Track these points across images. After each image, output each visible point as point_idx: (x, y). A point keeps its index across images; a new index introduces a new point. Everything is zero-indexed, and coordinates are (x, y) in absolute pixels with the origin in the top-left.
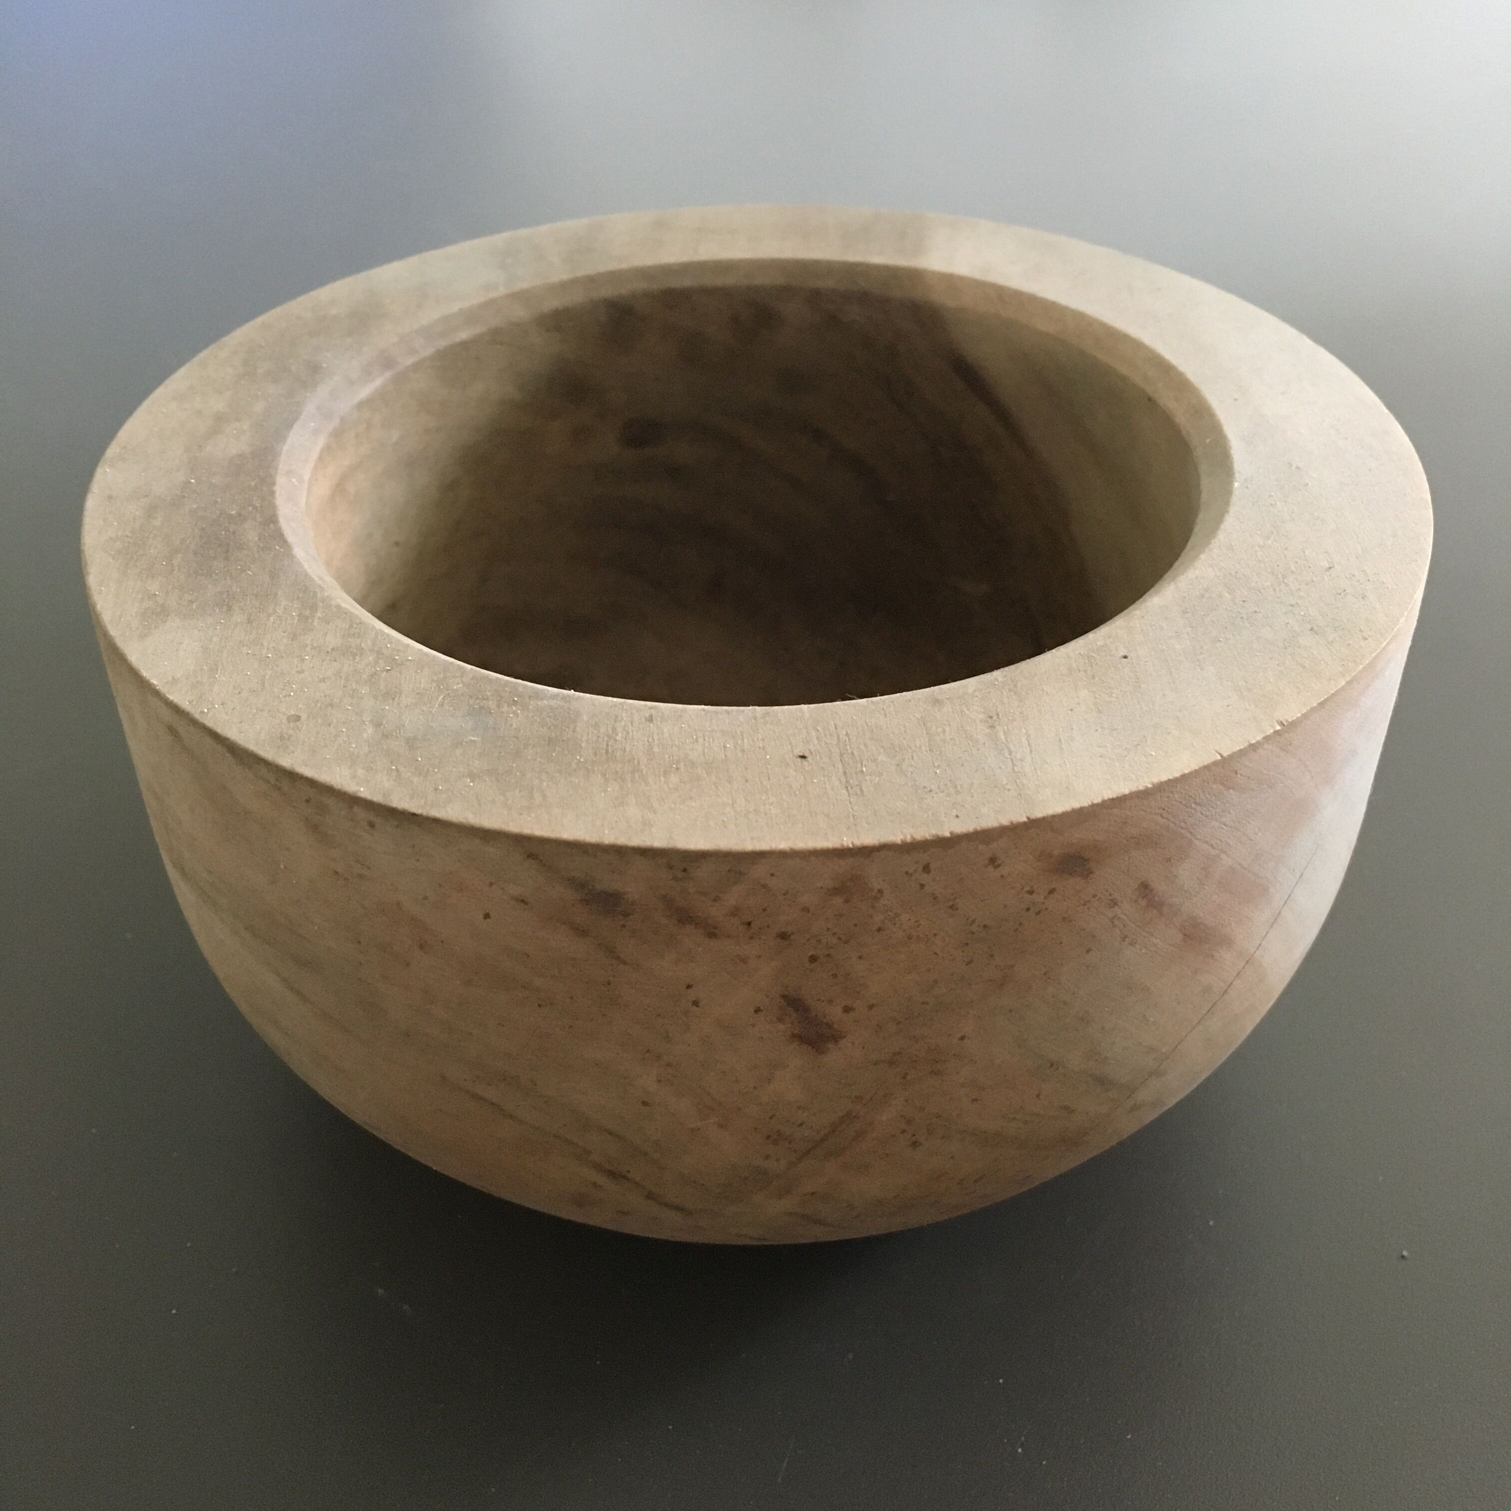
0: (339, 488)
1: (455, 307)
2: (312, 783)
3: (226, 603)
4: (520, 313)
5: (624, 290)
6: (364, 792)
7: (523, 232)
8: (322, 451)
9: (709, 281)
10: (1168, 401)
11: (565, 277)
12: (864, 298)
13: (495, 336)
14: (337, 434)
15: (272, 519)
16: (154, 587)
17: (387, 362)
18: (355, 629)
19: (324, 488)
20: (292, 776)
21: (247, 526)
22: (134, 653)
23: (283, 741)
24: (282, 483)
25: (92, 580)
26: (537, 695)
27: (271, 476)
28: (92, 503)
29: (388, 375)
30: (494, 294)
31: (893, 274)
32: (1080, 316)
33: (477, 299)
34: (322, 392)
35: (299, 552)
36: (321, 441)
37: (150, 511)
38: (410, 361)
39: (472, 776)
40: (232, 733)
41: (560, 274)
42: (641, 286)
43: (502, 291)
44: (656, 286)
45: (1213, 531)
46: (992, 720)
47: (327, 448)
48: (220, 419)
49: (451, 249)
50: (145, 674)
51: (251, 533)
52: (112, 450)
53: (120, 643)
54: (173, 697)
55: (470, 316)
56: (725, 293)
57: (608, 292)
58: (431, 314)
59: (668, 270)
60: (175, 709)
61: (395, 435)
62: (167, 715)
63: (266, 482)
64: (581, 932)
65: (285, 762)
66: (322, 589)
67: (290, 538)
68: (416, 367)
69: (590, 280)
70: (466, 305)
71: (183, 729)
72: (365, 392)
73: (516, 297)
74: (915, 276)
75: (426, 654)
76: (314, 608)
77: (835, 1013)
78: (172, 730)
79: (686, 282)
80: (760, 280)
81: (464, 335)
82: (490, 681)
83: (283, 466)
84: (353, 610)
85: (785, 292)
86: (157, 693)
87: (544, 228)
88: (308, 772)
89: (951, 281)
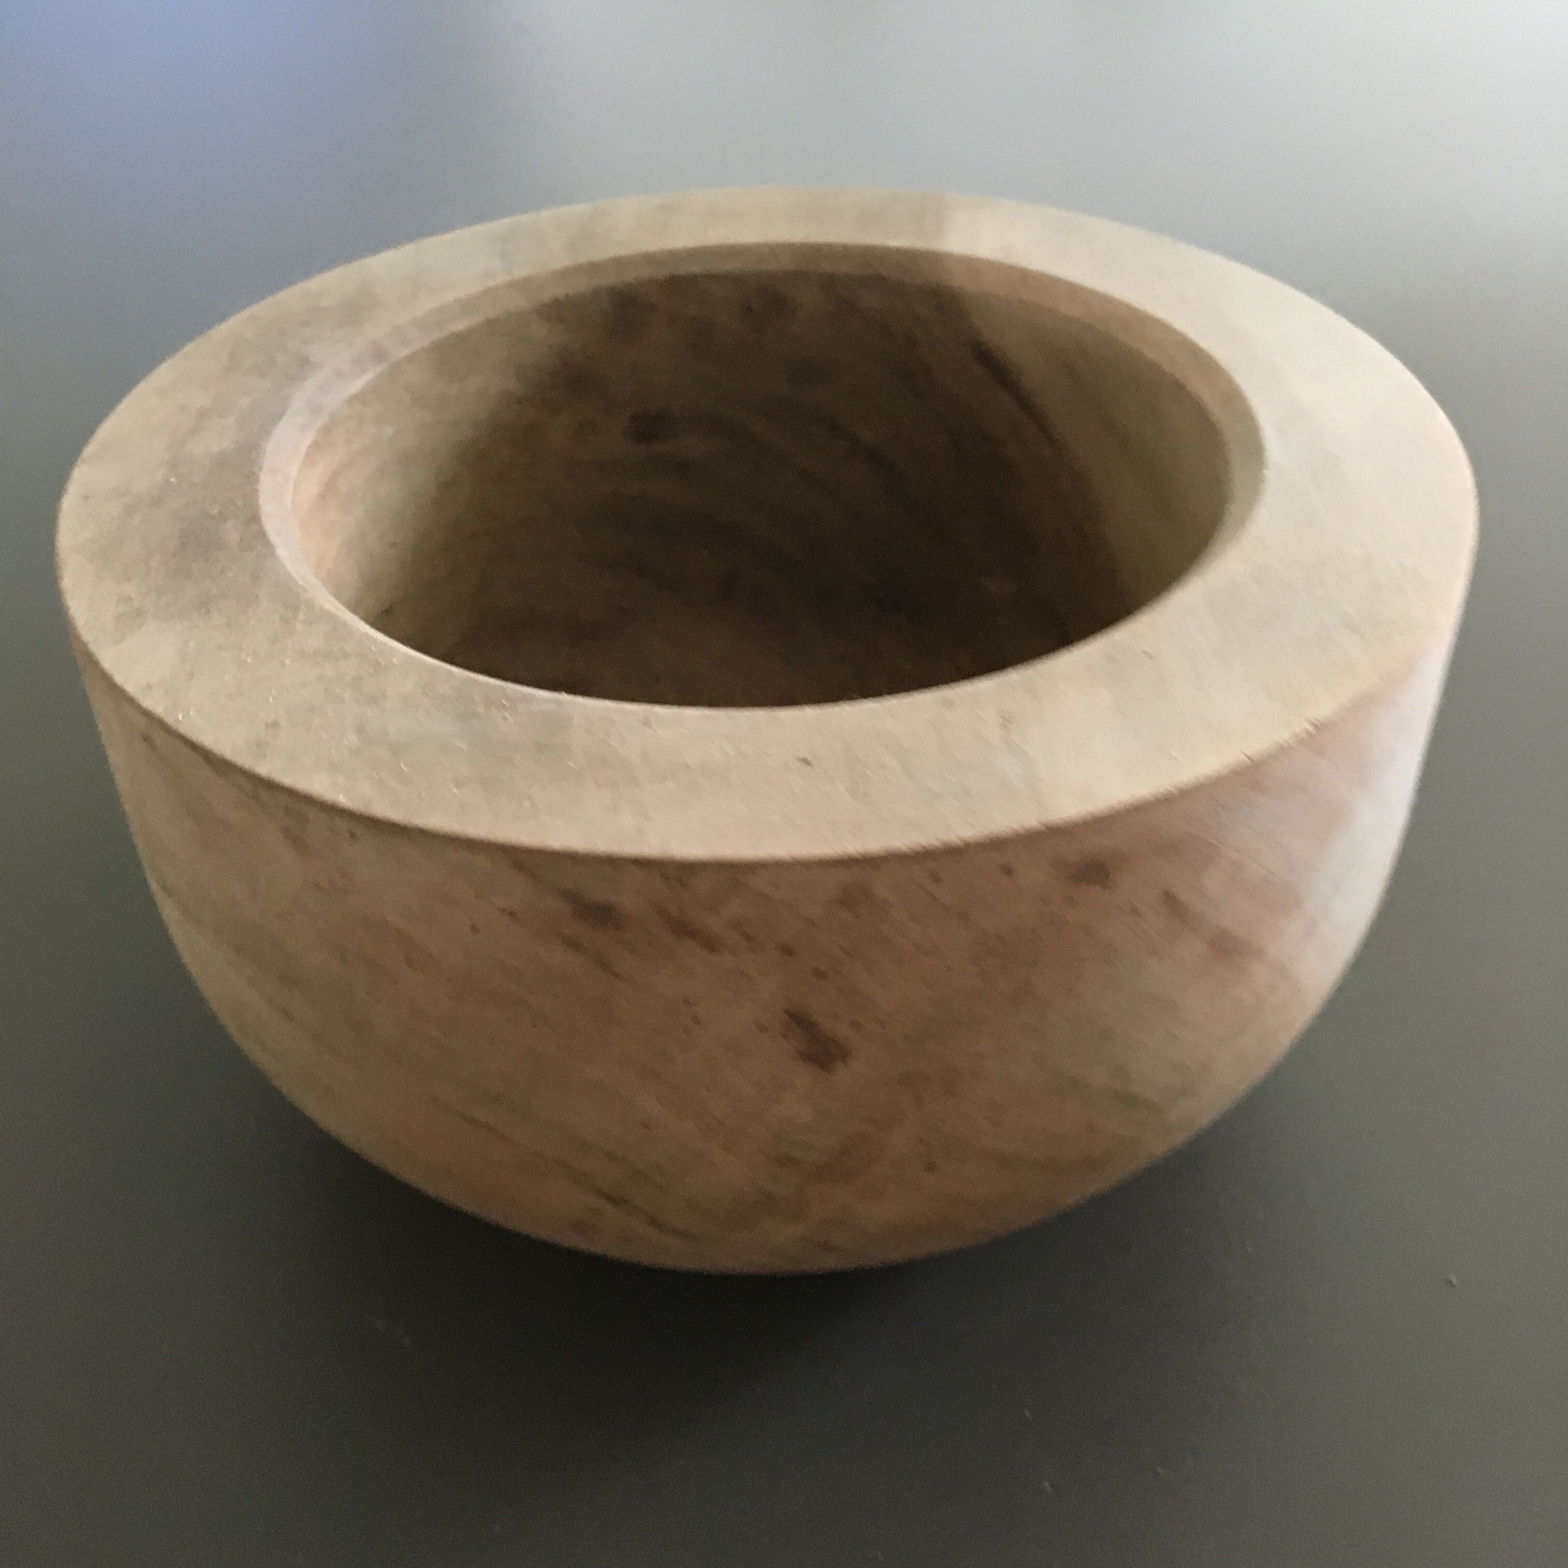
0: (329, 488)
1: (450, 296)
2: (291, 793)
3: (204, 606)
4: (520, 302)
5: (629, 277)
6: (343, 800)
7: (525, 218)
8: (310, 447)
9: (718, 267)
10: (1198, 386)
11: (568, 263)
12: (879, 282)
13: (492, 326)
14: (327, 431)
15: (255, 518)
16: (130, 589)
17: (378, 353)
18: (338, 631)
19: (312, 487)
20: (270, 786)
21: (230, 524)
22: (108, 659)
23: (260, 748)
24: (266, 480)
25: (67, 582)
26: (525, 699)
27: (254, 474)
28: (69, 504)
29: (382, 367)
30: (492, 283)
31: (910, 257)
32: (1105, 299)
33: (474, 289)
34: (310, 385)
35: (282, 552)
36: (309, 438)
37: (129, 511)
38: (404, 352)
39: (459, 784)
40: (207, 740)
41: (561, 260)
42: (646, 273)
43: (501, 279)
44: (663, 273)
45: (1242, 522)
46: (1006, 721)
47: (316, 446)
48: (203, 415)
49: (449, 236)
50: (119, 679)
51: (232, 532)
52: (90, 450)
53: (92, 647)
54: (148, 703)
55: (466, 306)
56: (735, 280)
57: (610, 279)
58: (425, 305)
59: (673, 256)
60: (148, 715)
61: (389, 431)
62: (142, 722)
63: (251, 480)
64: (573, 945)
65: (263, 769)
66: (305, 590)
67: (274, 538)
68: (410, 359)
69: (593, 267)
70: (462, 293)
71: (159, 737)
72: (358, 384)
73: (513, 285)
74: (934, 259)
75: (412, 657)
76: (296, 609)
77: (842, 1030)
78: (147, 739)
79: (695, 268)
80: (771, 266)
81: (460, 326)
82: (477, 683)
83: (267, 463)
84: (339, 613)
85: (797, 277)
86: (131, 701)
87: (546, 214)
88: (287, 780)
89: (972, 264)
